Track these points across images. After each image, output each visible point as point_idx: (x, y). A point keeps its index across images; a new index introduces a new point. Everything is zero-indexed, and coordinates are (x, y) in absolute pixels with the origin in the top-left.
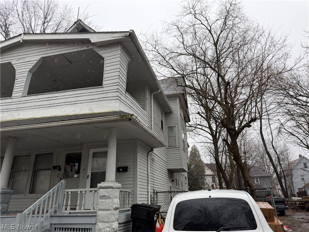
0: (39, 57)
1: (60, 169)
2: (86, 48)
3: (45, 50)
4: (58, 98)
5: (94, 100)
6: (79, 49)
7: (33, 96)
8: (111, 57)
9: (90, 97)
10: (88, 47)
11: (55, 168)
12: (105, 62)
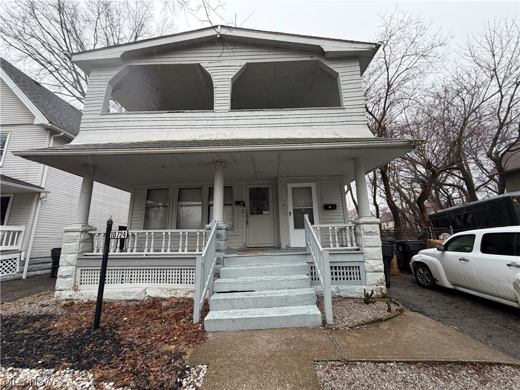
0: (243, 63)
1: (244, 205)
2: (309, 59)
3: (251, 54)
4: (283, 117)
5: (335, 124)
6: (300, 59)
7: (246, 112)
8: (347, 74)
9: (330, 120)
10: (312, 57)
11: (238, 203)
12: (341, 79)
